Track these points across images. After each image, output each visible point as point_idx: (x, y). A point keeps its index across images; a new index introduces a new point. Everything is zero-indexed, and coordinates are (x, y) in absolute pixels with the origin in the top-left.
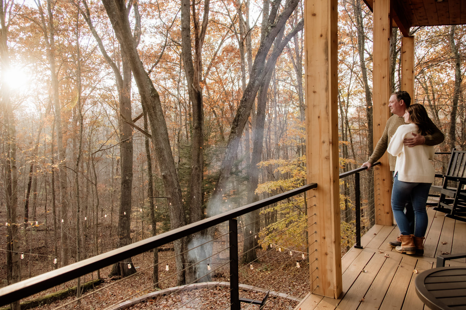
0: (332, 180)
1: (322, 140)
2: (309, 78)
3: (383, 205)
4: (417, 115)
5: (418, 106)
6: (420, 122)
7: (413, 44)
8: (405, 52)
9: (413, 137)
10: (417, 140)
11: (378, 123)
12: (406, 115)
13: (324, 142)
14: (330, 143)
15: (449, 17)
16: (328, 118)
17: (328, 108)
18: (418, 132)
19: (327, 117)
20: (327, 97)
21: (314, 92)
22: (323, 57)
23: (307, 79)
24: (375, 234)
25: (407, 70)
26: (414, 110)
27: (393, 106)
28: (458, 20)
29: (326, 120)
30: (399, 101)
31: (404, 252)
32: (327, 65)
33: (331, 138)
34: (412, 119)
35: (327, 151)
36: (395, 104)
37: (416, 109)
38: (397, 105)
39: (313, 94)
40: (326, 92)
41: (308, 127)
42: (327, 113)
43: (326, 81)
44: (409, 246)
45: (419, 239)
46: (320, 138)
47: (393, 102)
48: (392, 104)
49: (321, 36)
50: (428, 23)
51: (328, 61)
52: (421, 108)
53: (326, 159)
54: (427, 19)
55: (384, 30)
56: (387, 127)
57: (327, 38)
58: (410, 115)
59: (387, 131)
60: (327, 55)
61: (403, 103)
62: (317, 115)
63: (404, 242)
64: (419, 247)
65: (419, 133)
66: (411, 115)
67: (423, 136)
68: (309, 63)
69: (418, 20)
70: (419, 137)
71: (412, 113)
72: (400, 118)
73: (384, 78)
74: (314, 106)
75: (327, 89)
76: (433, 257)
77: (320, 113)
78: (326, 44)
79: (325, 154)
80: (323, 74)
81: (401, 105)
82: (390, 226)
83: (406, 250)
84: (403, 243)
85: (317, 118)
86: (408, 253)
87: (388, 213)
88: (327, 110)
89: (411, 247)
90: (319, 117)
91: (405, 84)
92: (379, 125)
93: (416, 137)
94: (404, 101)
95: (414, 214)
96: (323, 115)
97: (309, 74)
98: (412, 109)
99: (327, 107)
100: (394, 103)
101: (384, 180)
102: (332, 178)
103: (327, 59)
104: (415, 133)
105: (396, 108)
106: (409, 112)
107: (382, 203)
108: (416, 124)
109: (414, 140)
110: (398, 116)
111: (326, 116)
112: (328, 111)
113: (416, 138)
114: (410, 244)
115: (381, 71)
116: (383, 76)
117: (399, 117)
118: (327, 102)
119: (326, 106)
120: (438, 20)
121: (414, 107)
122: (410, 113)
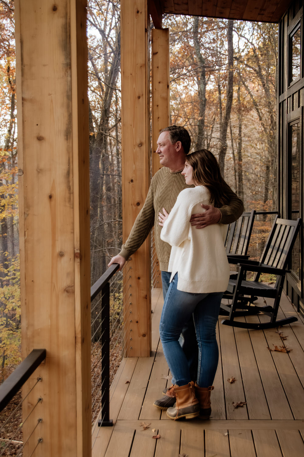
0: (79, 340)
1: (58, 250)
2: (28, 105)
3: (137, 322)
4: (205, 170)
5: (205, 153)
6: (210, 183)
7: (167, 41)
8: (157, 53)
9: (204, 211)
10: (211, 217)
11: (130, 178)
12: (188, 171)
13: (61, 255)
14: (75, 255)
15: (216, 6)
16: (70, 200)
17: (71, 175)
18: (211, 201)
19: (70, 198)
20: (69, 151)
21: (40, 139)
22: (59, 58)
23: (23, 106)
24: (128, 382)
25: (159, 83)
26: (199, 162)
27: (165, 152)
28: (227, 11)
29: (68, 205)
30: (174, 144)
31: (182, 416)
32: (69, 78)
33: (77, 244)
34: (198, 178)
35: (68, 274)
36: (169, 149)
37: (202, 160)
38: (171, 149)
39: (36, 143)
40: (67, 139)
41: (25, 219)
42: (69, 188)
43: (66, 114)
44: (190, 404)
45: (205, 391)
46: (54, 245)
47: (164, 145)
48: (162, 149)
49: (55, 9)
50: (188, 10)
51: (70, 68)
52: (209, 157)
53: (67, 292)
54: (187, 4)
55: (139, 14)
56: (152, 190)
57: (67, 16)
58: (194, 169)
59: (153, 197)
60: (68, 55)
61: (180, 147)
62: (47, 191)
63: (180, 398)
64: (205, 404)
65: (211, 203)
66: (196, 171)
67: (218, 209)
68: (26, 69)
69: (175, 3)
70: (214, 212)
71: (197, 167)
72: (174, 175)
73: (139, 98)
74: (40, 171)
75: (68, 134)
76: (225, 419)
77: (53, 188)
78: (66, 29)
79: (64, 282)
80: (59, 98)
81: (178, 150)
82: (148, 357)
83: (185, 412)
84: (179, 401)
85: (46, 199)
86: (189, 416)
87: (144, 335)
88: (69, 182)
89: (193, 404)
90: (50, 197)
91: (157, 106)
92: (132, 181)
93: (209, 211)
94: (182, 145)
95: (198, 346)
96: (60, 191)
97: (26, 96)
98: (197, 160)
99: (69, 173)
100: (166, 147)
101: (139, 278)
102: (79, 336)
103: (69, 66)
104: (207, 203)
105: (170, 156)
106: (192, 165)
107: (136, 318)
108: (206, 186)
109: (207, 217)
110: (171, 171)
111: (67, 195)
112: (71, 184)
113: (210, 214)
114: (191, 400)
115: (134, 86)
116: (137, 95)
117: (173, 173)
118: (70, 162)
119: (66, 171)
120: (202, 8)
121: (199, 155)
122: (194, 166)
